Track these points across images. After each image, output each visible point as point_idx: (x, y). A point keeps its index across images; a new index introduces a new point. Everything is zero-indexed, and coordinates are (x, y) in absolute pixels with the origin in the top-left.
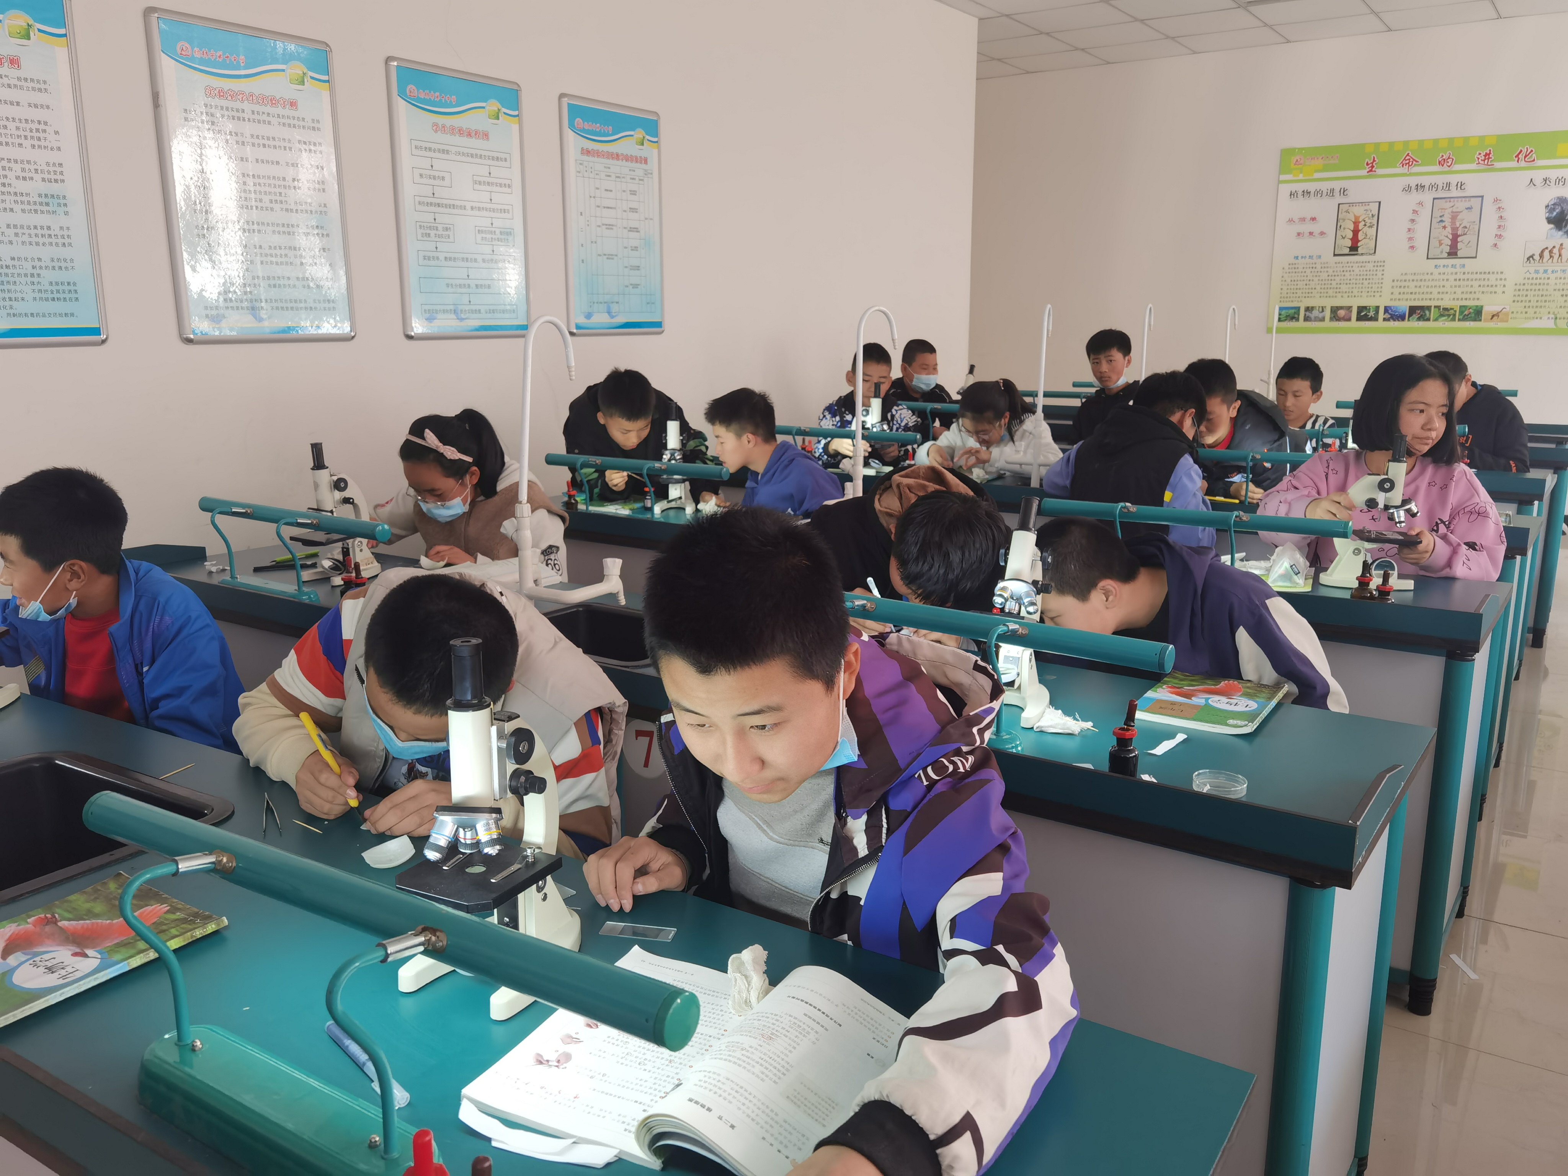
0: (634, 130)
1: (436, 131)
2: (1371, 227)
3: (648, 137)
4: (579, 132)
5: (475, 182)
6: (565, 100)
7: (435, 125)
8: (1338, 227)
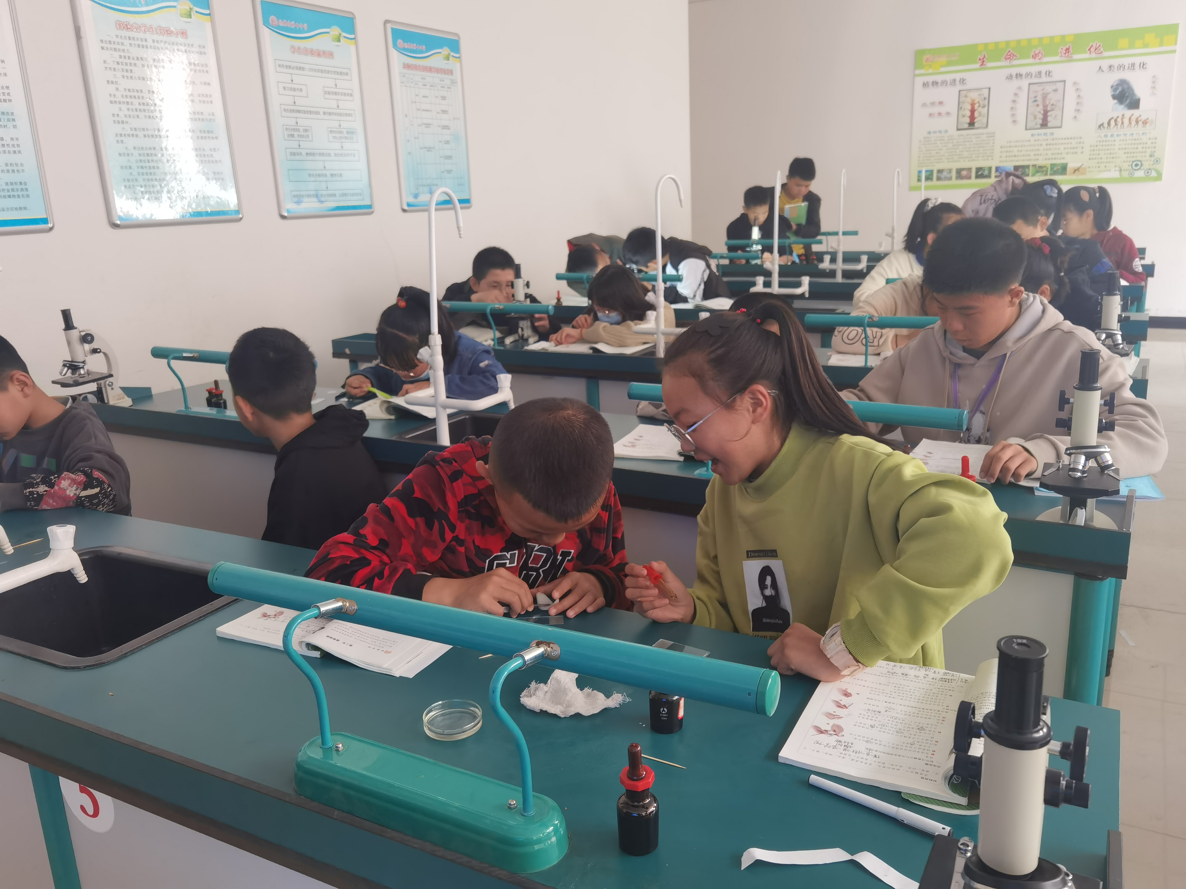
0: (441, 47)
1: (293, 52)
2: (984, 107)
3: (452, 54)
4: (402, 51)
5: (326, 93)
6: (389, 26)
7: (293, 47)
8: (959, 108)
